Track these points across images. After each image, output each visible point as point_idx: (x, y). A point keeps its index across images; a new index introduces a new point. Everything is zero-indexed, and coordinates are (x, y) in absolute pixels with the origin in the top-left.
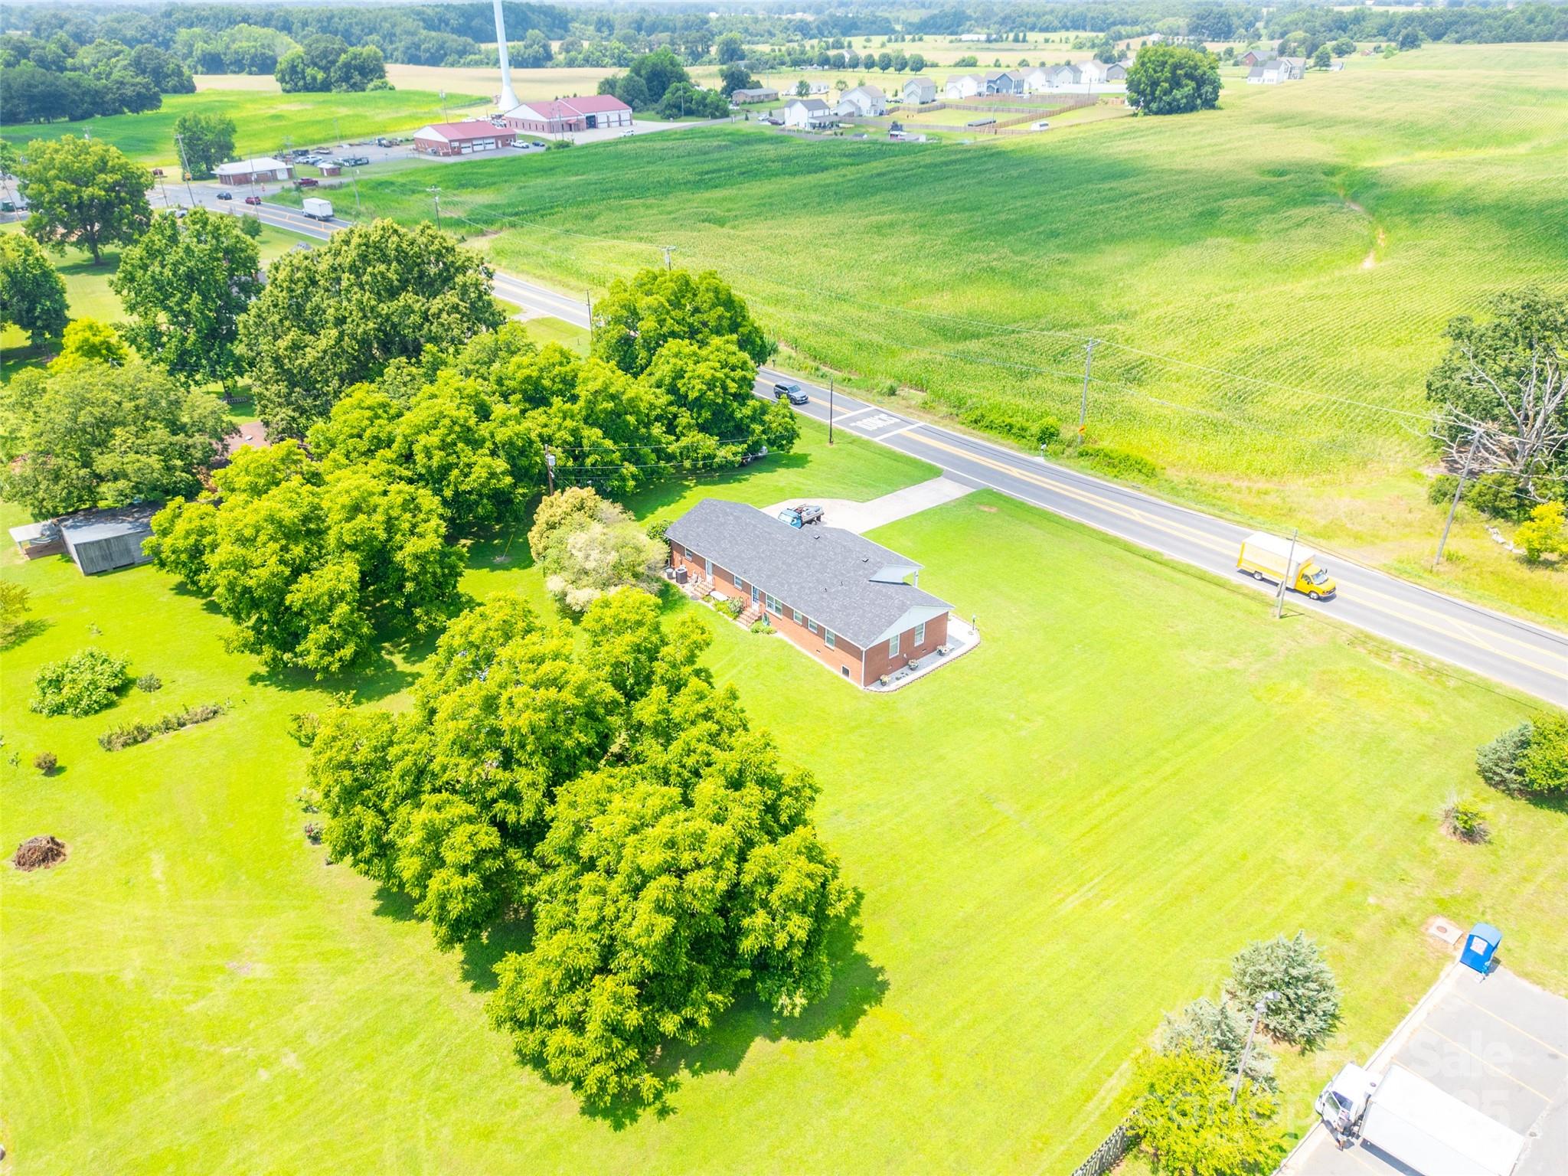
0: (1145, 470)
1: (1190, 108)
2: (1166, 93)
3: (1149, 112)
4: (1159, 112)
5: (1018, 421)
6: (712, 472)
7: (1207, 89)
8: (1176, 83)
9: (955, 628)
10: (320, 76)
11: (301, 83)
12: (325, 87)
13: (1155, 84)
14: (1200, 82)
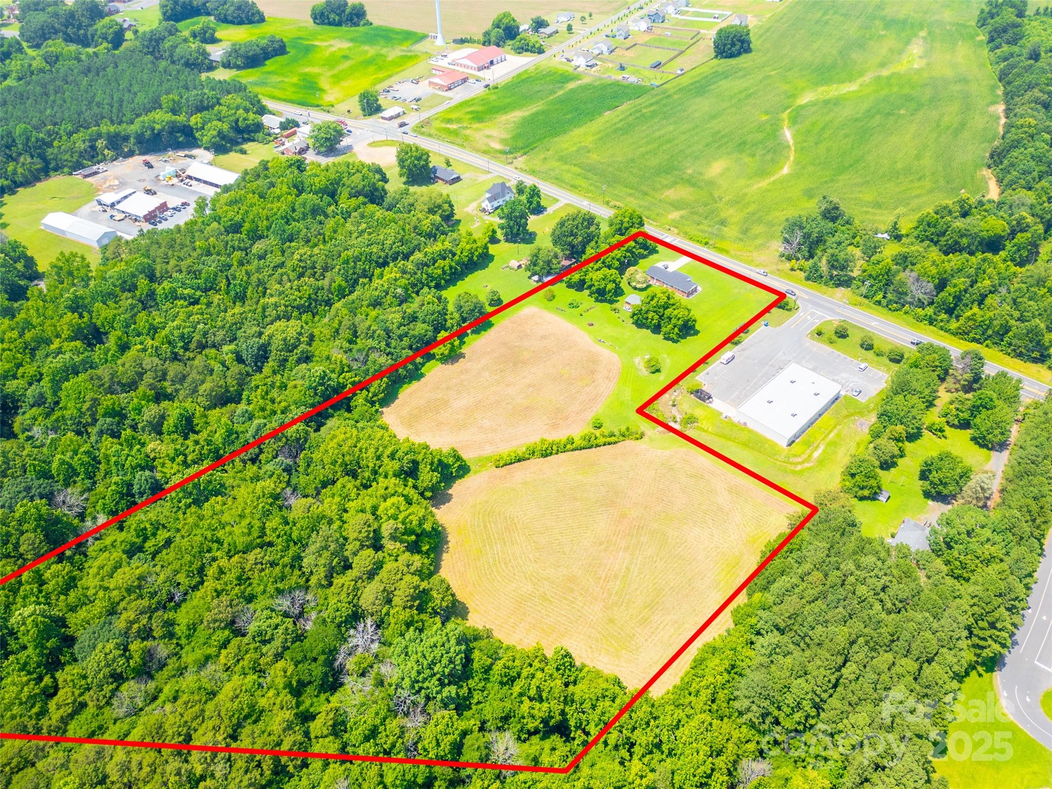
0: (727, 252)
1: (739, 54)
2: (729, 49)
3: (722, 57)
4: (726, 57)
5: (700, 239)
6: (644, 257)
7: (745, 45)
8: (733, 45)
9: (699, 288)
10: (337, 18)
11: (326, 21)
12: (339, 24)
13: (725, 45)
14: (743, 42)
